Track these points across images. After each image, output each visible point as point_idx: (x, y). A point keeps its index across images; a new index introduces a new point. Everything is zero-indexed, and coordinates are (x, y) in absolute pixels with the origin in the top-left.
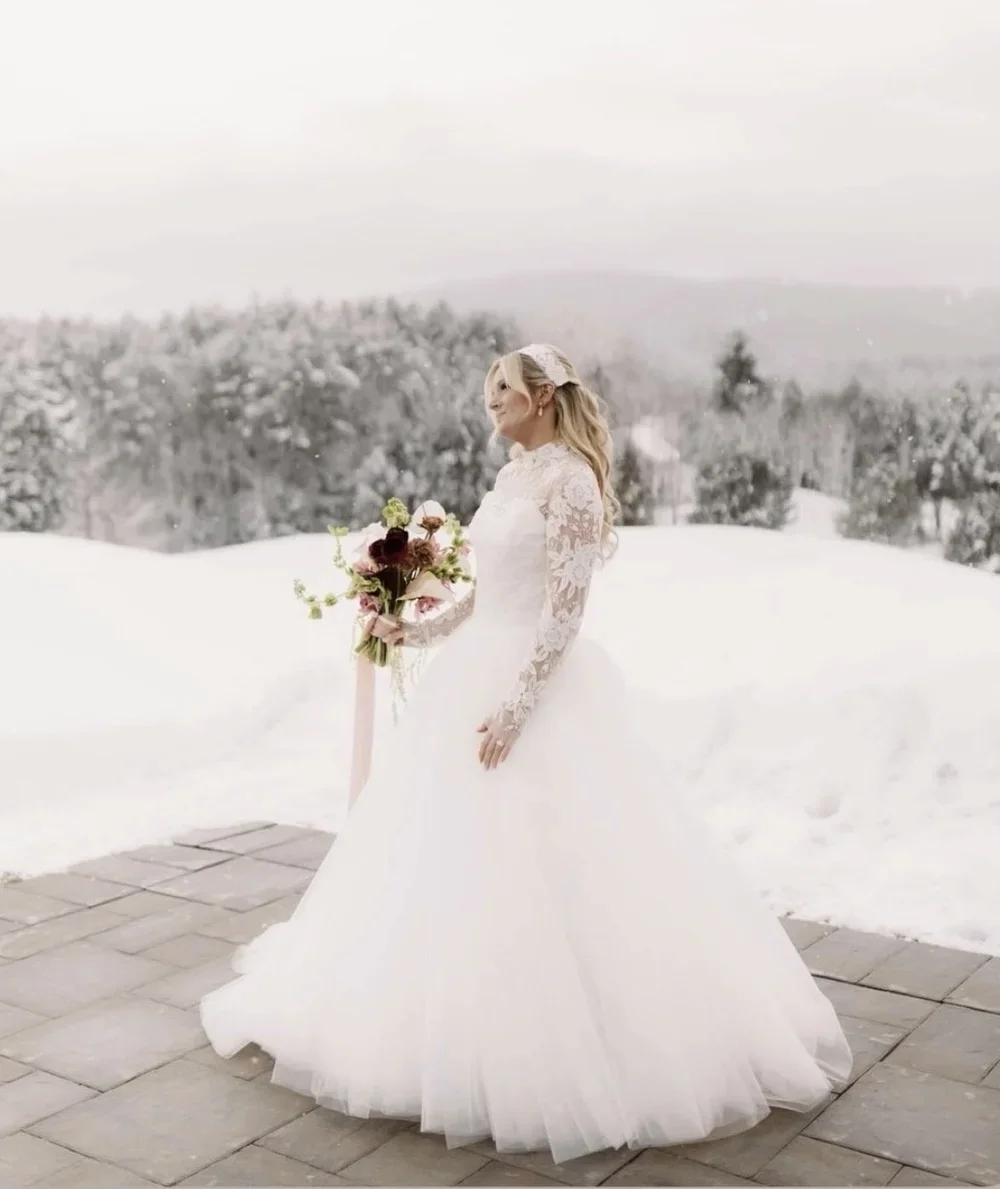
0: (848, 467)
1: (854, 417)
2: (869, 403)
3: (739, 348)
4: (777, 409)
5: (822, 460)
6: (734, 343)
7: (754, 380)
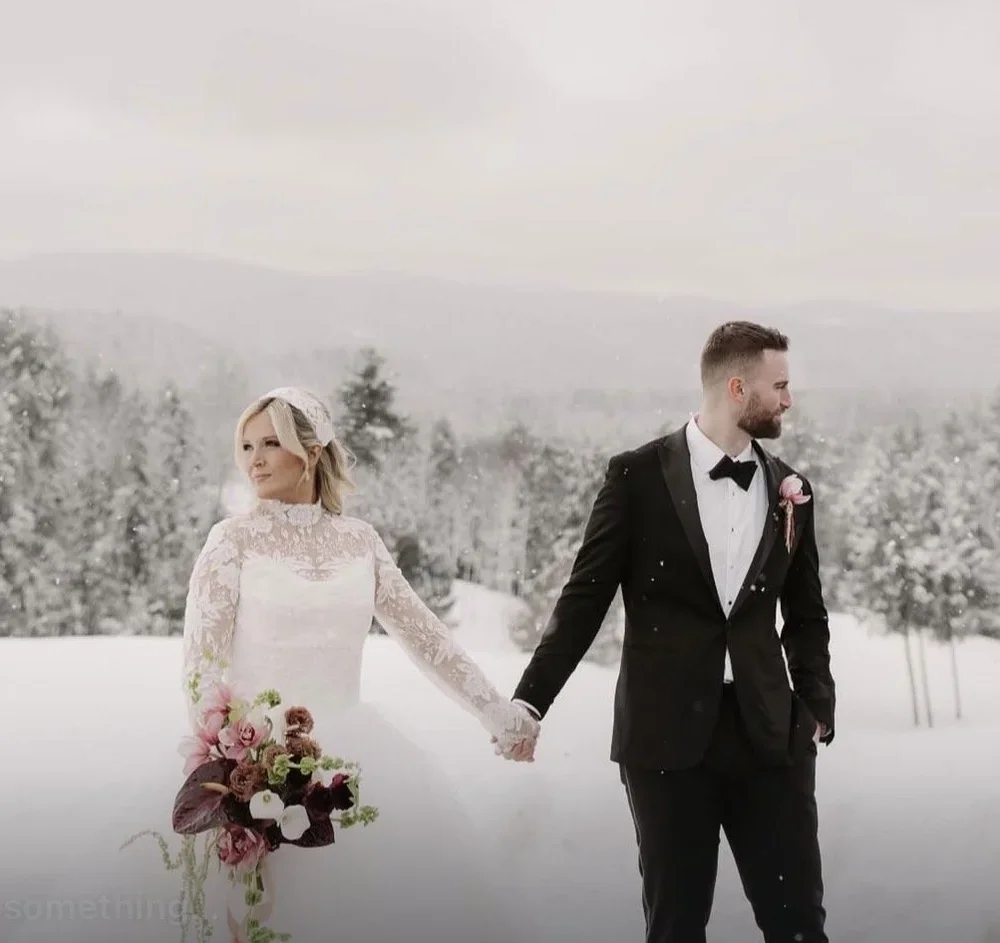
0: (520, 548)
1: (528, 474)
2: (548, 453)
3: (370, 373)
4: (423, 464)
5: (485, 536)
6: (362, 367)
7: (391, 421)
